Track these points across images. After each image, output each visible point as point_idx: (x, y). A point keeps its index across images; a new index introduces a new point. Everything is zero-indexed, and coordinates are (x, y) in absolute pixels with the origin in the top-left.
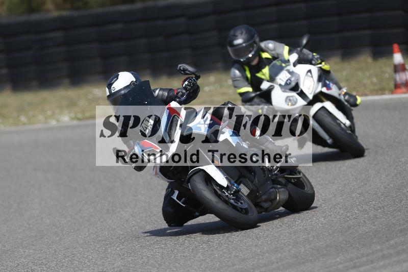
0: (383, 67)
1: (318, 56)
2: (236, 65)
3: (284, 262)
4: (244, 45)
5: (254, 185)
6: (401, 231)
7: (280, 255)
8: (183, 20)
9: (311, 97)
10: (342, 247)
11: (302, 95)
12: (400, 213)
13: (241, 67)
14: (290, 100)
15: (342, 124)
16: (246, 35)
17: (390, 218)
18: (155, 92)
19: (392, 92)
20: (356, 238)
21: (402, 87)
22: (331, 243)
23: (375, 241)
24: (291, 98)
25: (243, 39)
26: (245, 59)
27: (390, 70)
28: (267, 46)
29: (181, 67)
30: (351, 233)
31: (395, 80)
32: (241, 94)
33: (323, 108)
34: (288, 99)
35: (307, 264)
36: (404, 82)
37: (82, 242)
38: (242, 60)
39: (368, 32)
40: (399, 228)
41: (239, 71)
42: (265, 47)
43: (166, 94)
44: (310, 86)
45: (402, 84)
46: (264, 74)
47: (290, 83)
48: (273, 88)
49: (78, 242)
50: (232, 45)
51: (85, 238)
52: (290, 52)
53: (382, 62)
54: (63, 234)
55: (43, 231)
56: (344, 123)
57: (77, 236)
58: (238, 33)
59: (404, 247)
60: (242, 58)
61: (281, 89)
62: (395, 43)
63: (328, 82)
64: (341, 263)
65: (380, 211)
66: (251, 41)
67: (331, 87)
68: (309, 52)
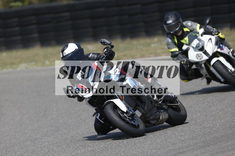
1: (216, 30)
2: (169, 35)
3: (197, 145)
4: (173, 23)
5: (145, 110)
9: (211, 54)
11: (206, 53)
13: (172, 36)
14: (199, 56)
15: (229, 70)
16: (174, 18)
18: (89, 55)
24: (200, 55)
25: (172, 20)
26: (173, 32)
29: (102, 41)
32: (172, 52)
33: (218, 60)
34: (198, 56)
35: (210, 146)
37: (81, 133)
38: (172, 32)
41: (171, 39)
42: (186, 24)
43: (96, 56)
44: (211, 48)
47: (199, 46)
48: (189, 49)
49: (79, 133)
50: (166, 24)
51: (83, 131)
52: (200, 28)
54: (70, 129)
55: (59, 127)
56: (231, 69)
57: (78, 130)
58: (170, 17)
60: (172, 31)
61: (194, 49)
63: (221, 45)
66: (177, 22)
67: (224, 48)
68: (211, 28)
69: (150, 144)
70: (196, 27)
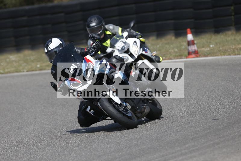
0: (181, 43)
1: (139, 33)
5: (134, 103)
6: (192, 139)
7: (120, 153)
8: (62, 14)
9: (136, 57)
10: (157, 149)
11: (131, 55)
12: (191, 129)
16: (97, 21)
17: (186, 132)
19: (187, 57)
20: (166, 143)
21: (192, 54)
22: (151, 146)
23: (176, 145)
24: (125, 58)
25: (96, 23)
27: (185, 44)
28: (109, 27)
30: (163, 140)
31: (188, 50)
36: (194, 51)
39: (172, 21)
40: (191, 137)
42: (108, 28)
43: (80, 51)
44: (136, 50)
45: (192, 52)
46: (107, 44)
47: (124, 49)
48: (114, 52)
50: (89, 26)
53: (180, 39)
58: (93, 19)
59: (194, 148)
61: (119, 52)
62: (188, 28)
63: (145, 48)
64: (157, 158)
65: (179, 127)
67: (148, 51)
68: (134, 31)
69: (75, 157)
70: (118, 31)
